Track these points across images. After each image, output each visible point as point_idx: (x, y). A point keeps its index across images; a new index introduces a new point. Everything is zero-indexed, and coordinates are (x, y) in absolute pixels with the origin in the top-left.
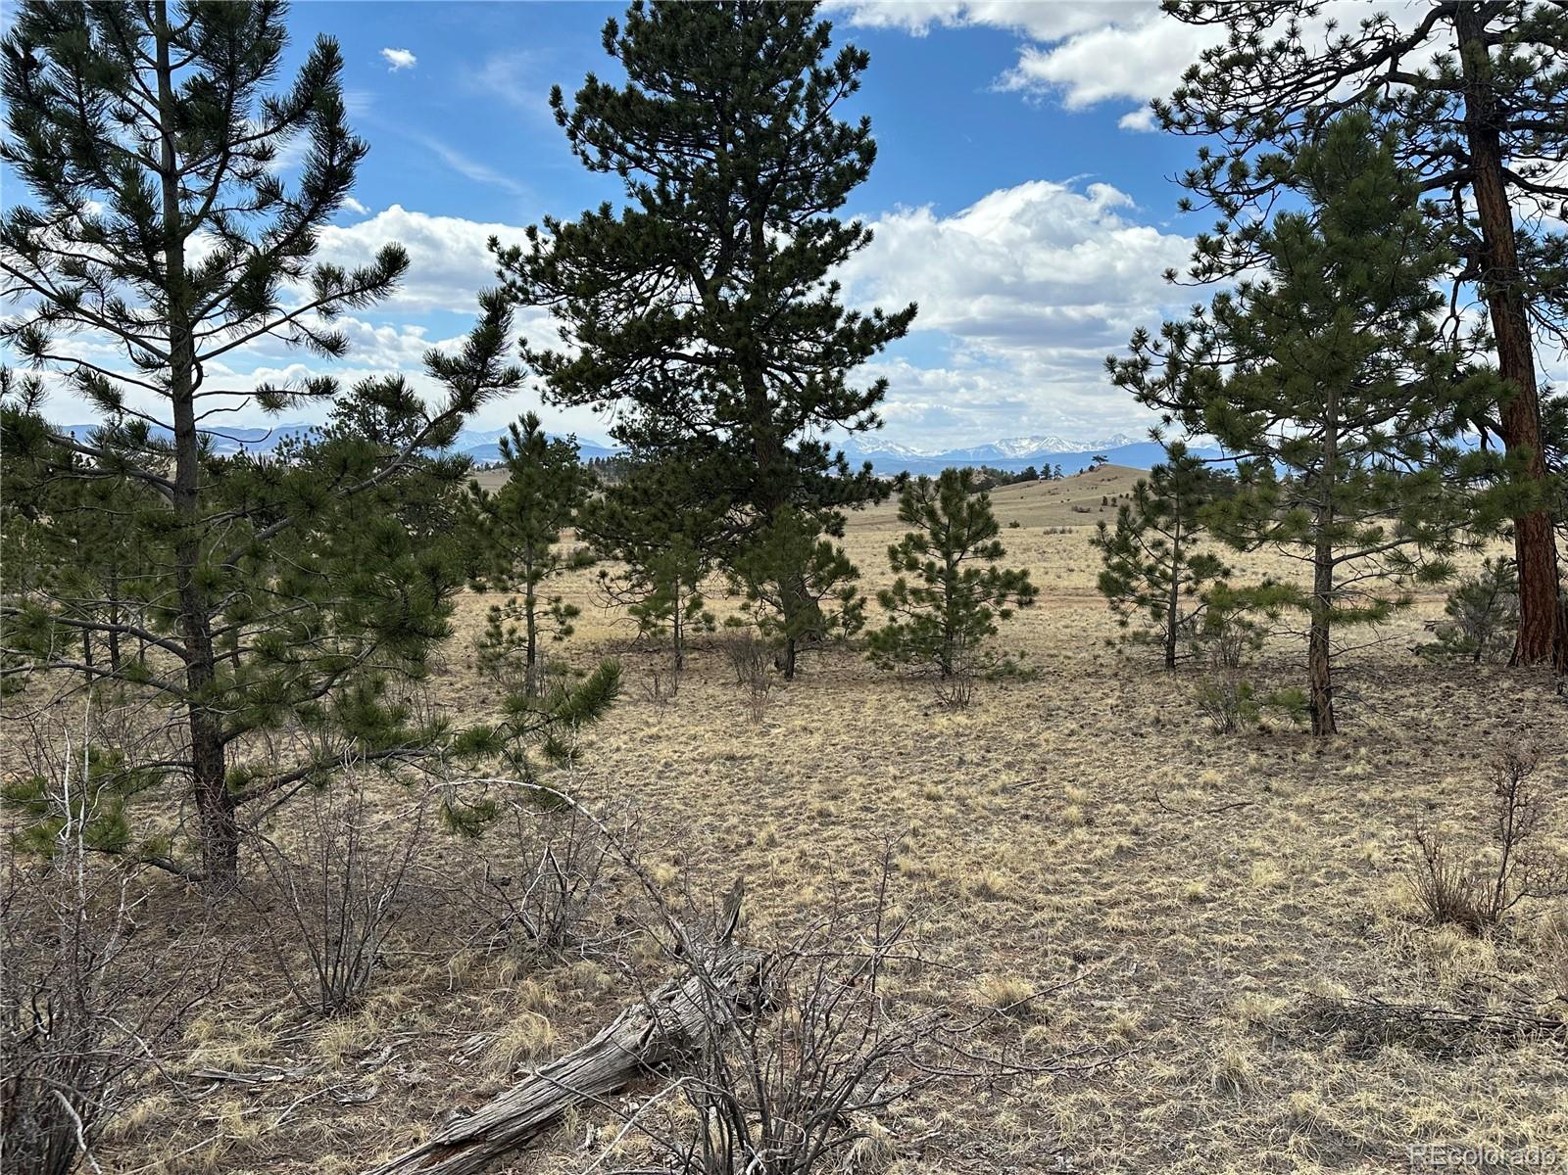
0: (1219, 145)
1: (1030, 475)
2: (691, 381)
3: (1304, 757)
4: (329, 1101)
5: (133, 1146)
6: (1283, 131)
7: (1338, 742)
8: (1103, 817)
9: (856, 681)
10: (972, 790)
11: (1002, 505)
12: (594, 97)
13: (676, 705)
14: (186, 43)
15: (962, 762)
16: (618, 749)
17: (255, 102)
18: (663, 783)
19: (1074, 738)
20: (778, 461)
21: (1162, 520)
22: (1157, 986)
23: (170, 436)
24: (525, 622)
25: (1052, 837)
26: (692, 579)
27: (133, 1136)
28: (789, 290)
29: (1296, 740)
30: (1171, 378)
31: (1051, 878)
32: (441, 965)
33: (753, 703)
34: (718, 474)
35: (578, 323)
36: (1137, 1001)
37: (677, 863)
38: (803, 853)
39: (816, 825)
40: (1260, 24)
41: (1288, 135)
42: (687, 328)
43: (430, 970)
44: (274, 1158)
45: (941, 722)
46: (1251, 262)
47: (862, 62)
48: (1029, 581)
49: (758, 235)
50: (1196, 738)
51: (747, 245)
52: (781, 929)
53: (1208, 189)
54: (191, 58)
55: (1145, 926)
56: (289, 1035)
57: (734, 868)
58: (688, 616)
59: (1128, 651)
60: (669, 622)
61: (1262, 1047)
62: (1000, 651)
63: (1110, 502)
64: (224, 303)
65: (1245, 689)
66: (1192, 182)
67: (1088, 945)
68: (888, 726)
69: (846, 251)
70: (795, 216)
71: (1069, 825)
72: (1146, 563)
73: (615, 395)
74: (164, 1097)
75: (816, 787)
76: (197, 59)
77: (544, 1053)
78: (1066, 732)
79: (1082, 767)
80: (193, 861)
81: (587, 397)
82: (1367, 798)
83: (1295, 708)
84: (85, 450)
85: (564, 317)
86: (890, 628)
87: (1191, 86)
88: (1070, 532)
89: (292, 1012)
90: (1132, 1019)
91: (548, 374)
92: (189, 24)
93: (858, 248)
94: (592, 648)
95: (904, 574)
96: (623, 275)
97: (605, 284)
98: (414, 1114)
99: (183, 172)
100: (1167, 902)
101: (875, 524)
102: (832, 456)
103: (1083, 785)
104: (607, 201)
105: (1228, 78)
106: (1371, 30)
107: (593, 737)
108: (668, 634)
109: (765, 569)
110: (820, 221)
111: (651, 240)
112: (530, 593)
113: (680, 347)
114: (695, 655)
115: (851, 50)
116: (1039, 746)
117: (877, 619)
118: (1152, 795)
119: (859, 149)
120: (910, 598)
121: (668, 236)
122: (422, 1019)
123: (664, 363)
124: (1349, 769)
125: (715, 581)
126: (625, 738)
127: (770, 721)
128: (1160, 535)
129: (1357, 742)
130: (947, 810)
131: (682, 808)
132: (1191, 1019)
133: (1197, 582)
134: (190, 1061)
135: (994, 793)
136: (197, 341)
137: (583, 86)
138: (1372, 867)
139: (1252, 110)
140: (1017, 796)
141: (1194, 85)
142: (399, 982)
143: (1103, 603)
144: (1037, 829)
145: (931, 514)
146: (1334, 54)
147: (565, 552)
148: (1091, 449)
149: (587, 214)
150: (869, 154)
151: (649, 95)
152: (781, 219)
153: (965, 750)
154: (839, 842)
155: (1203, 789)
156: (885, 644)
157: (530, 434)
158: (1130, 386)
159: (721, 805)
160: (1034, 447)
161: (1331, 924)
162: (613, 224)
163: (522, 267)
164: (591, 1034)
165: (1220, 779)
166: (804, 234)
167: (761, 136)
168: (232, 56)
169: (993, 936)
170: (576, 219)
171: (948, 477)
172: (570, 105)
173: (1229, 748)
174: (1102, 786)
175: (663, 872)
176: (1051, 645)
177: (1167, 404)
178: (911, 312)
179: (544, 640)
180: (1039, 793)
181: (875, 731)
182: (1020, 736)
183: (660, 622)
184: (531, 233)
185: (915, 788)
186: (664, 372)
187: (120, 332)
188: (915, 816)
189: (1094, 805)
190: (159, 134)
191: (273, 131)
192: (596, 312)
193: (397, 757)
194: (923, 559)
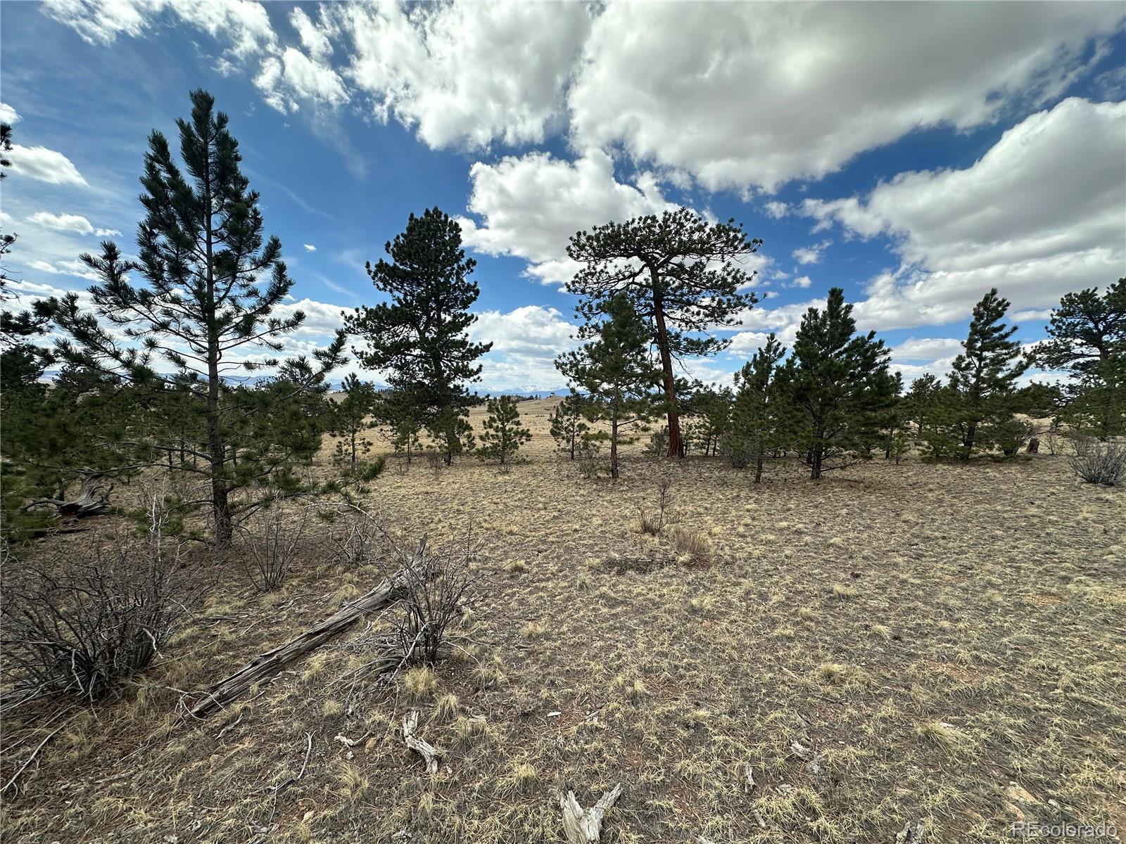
0: (585, 299)
1: (531, 398)
2: (415, 363)
3: (609, 485)
4: (267, 623)
7: (619, 480)
8: (550, 507)
9: (472, 466)
10: (509, 500)
11: (520, 408)
12: (381, 267)
13: (408, 475)
14: (219, 235)
15: (506, 491)
17: (248, 259)
18: (402, 502)
19: (542, 482)
20: (445, 391)
21: (569, 413)
22: (563, 558)
23: (207, 378)
24: (351, 447)
25: (533, 514)
26: (414, 432)
27: (181, 644)
28: (450, 335)
29: (607, 480)
30: (571, 368)
31: (532, 527)
32: (314, 570)
33: (436, 474)
34: (425, 395)
35: (374, 342)
36: (556, 563)
37: (405, 529)
38: (451, 524)
39: (456, 514)
40: (597, 263)
41: (604, 297)
42: (414, 345)
43: (310, 572)
45: (500, 478)
46: (594, 335)
47: (474, 263)
48: (530, 432)
49: (439, 316)
50: (579, 481)
51: (435, 319)
53: (582, 312)
54: (221, 241)
55: (560, 540)
56: (251, 600)
57: (425, 530)
58: (413, 444)
59: (560, 454)
60: (406, 446)
61: (592, 574)
62: (520, 455)
63: (554, 407)
64: (232, 330)
65: (594, 465)
66: (577, 310)
67: (542, 547)
68: (482, 480)
69: (469, 323)
70: (452, 311)
71: (539, 510)
72: (565, 426)
73: (386, 367)
74: (195, 628)
75: (456, 501)
76: (224, 242)
77: (353, 598)
78: (540, 480)
79: (544, 491)
80: (213, 538)
81: (377, 367)
82: (626, 497)
83: (607, 470)
84: (169, 382)
85: (369, 340)
86: (484, 447)
88: (543, 416)
89: (253, 591)
90: (555, 569)
91: (362, 358)
92: (221, 229)
93: (473, 322)
94: (377, 456)
95: (489, 430)
96: (391, 326)
97: (384, 329)
98: (301, 624)
99: (216, 281)
100: (567, 532)
101: (479, 413)
102: (464, 390)
103: (544, 497)
104: (385, 302)
105: (587, 279)
106: (627, 268)
108: (406, 451)
109: (441, 428)
110: (460, 313)
111: (401, 315)
112: (353, 436)
113: (411, 351)
114: (416, 458)
115: (471, 259)
116: (531, 485)
117: (479, 444)
118: (565, 499)
119: (474, 291)
120: (490, 438)
121: (407, 314)
122: (306, 590)
123: (405, 357)
124: (622, 488)
125: (423, 432)
126: (388, 487)
127: (441, 480)
128: (568, 417)
129: (624, 480)
130: (500, 507)
131: (408, 510)
132: (572, 568)
133: (580, 432)
134: (207, 613)
135: (516, 501)
136: (220, 343)
137: (378, 262)
138: (627, 517)
139: (594, 289)
140: (523, 502)
141: (577, 279)
142: (297, 577)
143: (552, 439)
144: (529, 512)
145: (497, 409)
146: (617, 275)
147: (367, 422)
148: (550, 390)
149: (378, 306)
150: (477, 292)
151: (401, 267)
152: (447, 311)
153: (507, 487)
154: (463, 520)
155: (580, 496)
156: (482, 453)
157: (353, 380)
158: (560, 370)
159: (422, 509)
161: (614, 535)
162: (387, 309)
163: (353, 322)
164: (370, 590)
165: (585, 493)
166: (455, 317)
167: (441, 284)
168: (239, 243)
169: (513, 547)
170: (374, 307)
171: (503, 398)
172: (373, 268)
173: (588, 483)
174: (550, 497)
176: (537, 453)
177: (571, 376)
178: (491, 344)
179: (359, 453)
180: (530, 500)
181: (478, 482)
182: (525, 482)
183: (403, 447)
184: (357, 310)
185: (490, 500)
186: (405, 360)
187: (187, 338)
188: (490, 510)
189: (547, 503)
190: (206, 266)
191: (254, 269)
192: (381, 339)
193: (298, 495)
194: (495, 425)
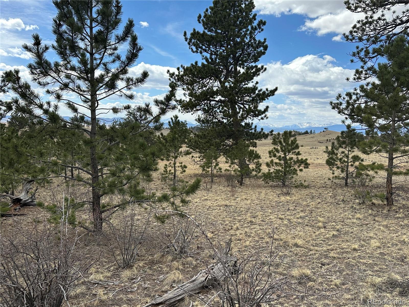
0: (361, 45)
1: (306, 133)
2: (217, 107)
3: (385, 211)
4: (125, 291)
5: (76, 299)
6: (380, 41)
7: (394, 208)
8: (329, 225)
9: (259, 186)
10: (292, 217)
11: (300, 140)
12: (195, 34)
13: (211, 191)
14: (97, 21)
15: (289, 209)
16: (197, 202)
17: (113, 35)
18: (209, 211)
19: (320, 204)
20: (239, 128)
21: (344, 146)
22: (345, 273)
23: (90, 119)
24: (173, 168)
25: (314, 231)
26: (216, 158)
27: (76, 297)
28: (243, 83)
29: (383, 207)
30: (347, 107)
31: (314, 242)
32: (153, 256)
33: (232, 191)
34: (223, 131)
35: (189, 92)
36: (339, 277)
37: (212, 233)
38: (246, 232)
39: (249, 225)
40: (374, 13)
41: (381, 42)
42: (217, 93)
43: (150, 258)
44: (111, 305)
45: (283, 198)
46: (370, 76)
47: (264, 24)
48: (307, 162)
49: (236, 69)
50: (354, 205)
51: (233, 72)
52: (240, 252)
53: (359, 57)
54: (98, 25)
55: (341, 256)
56: (115, 273)
57: (228, 235)
58: (215, 168)
59: (334, 181)
60: (210, 169)
61: (375, 291)
62: (298, 180)
63: (329, 140)
64: (104, 86)
65: (368, 192)
66: (354, 55)
67: (325, 261)
68: (268, 199)
69: (259, 73)
70: (246, 64)
71: (319, 228)
72: (340, 157)
73: (198, 110)
74: (84, 287)
75: (249, 214)
76: (99, 25)
77: (179, 281)
78: (318, 202)
79: (322, 212)
80: (91, 227)
81: (190, 111)
82: (403, 224)
83: (382, 198)
84: (69, 123)
85: (186, 91)
86: (269, 172)
87: (354, 30)
88: (318, 148)
89: (115, 267)
90: (338, 282)
91: (180, 105)
92: (98, 17)
93: (262, 72)
94: (190, 175)
95: (273, 158)
96: (201, 80)
97: (196, 82)
98: (146, 295)
99: (95, 53)
100: (347, 250)
101: (264, 145)
102: (253, 127)
103: (323, 217)
104: (197, 61)
105: (365, 27)
106: (405, 14)
107: (190, 199)
108: (209, 173)
109: (235, 156)
110: (252, 66)
111: (208, 70)
112: (175, 161)
113: (215, 98)
114: (216, 178)
115: (261, 21)
116: (310, 206)
117: (265, 169)
118: (342, 220)
119: (263, 46)
120: (274, 165)
121: (212, 69)
122: (148, 270)
123: (210, 102)
124: (397, 215)
125: (222, 159)
126: (199, 199)
127: (236, 196)
128: (343, 150)
129: (400, 208)
130: (285, 222)
131: (214, 218)
132: (354, 282)
133: (354, 163)
134: (90, 278)
135: (298, 218)
136: (97, 96)
137: (192, 32)
138: (405, 243)
139: (371, 36)
140: (304, 220)
141: (355, 29)
142: (143, 260)
143: (328, 167)
144: (310, 229)
145: (280, 142)
146: (394, 20)
147: (183, 151)
148: (324, 126)
149: (192, 64)
150: (266, 48)
151: (209, 33)
152: (242, 65)
153: (289, 206)
154: (256, 230)
155: (356, 219)
156: (267, 176)
157: (176, 120)
158: (336, 109)
159: (224, 218)
160: (308, 125)
161: (393, 258)
162: (198, 66)
163: (175, 77)
164: (192, 277)
165: (361, 217)
166: (248, 69)
167: (238, 43)
168: (108, 24)
169: (299, 257)
170: (189, 65)
171: (286, 133)
172: (189, 36)
173: (363, 208)
174: (328, 218)
175: (210, 235)
176: (313, 179)
177: (346, 114)
178: (276, 89)
179: (178, 173)
180: (310, 219)
181: (265, 200)
182: (305, 203)
183: (208, 169)
184: (178, 69)
185: (276, 216)
186: (210, 104)
187: (79, 93)
188: (276, 223)
189: (326, 223)
190: (90, 44)
191: (117, 43)
192: (193, 89)
193: (142, 202)
194: (278, 155)
